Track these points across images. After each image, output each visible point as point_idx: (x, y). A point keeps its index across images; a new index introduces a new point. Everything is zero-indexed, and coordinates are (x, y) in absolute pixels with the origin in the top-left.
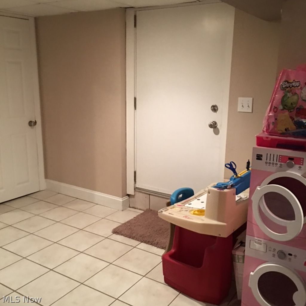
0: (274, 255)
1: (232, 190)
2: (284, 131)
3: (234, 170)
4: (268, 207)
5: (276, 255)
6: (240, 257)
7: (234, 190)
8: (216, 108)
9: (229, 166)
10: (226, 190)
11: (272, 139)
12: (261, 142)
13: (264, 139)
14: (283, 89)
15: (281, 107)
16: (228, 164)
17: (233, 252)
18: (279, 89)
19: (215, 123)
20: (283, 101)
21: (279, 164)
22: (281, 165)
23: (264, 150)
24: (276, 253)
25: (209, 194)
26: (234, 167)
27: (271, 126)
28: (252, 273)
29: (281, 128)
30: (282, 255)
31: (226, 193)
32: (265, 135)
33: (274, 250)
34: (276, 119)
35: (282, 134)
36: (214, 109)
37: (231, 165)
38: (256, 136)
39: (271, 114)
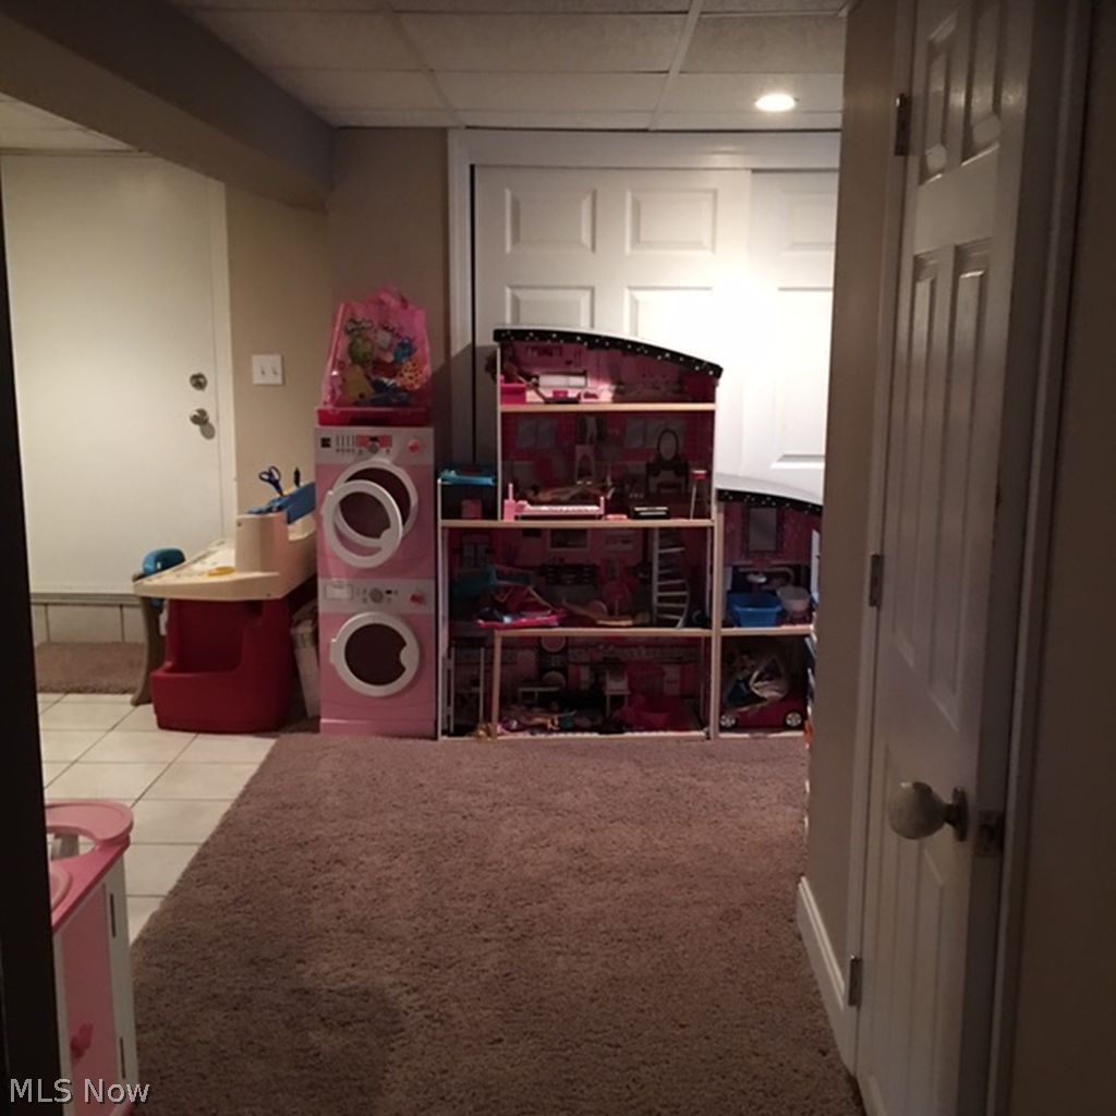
0: (365, 600)
1: (280, 514)
2: (358, 398)
3: (276, 484)
4: (350, 524)
5: (369, 599)
6: (306, 636)
7: (283, 515)
8: (202, 380)
9: (266, 477)
10: (271, 515)
11: (342, 413)
12: (325, 419)
13: (331, 413)
14: (349, 332)
15: (349, 361)
16: (265, 473)
17: (293, 631)
18: (343, 333)
19: (202, 412)
20: (351, 351)
21: (357, 450)
22: (360, 452)
23: (332, 432)
24: (367, 596)
25: (241, 528)
26: (276, 477)
27: (338, 392)
28: (334, 640)
29: (354, 394)
30: (377, 597)
31: (271, 519)
32: (329, 407)
33: (365, 591)
34: (344, 380)
35: (356, 404)
36: (198, 382)
37: (270, 474)
38: (316, 408)
39: (335, 373)
